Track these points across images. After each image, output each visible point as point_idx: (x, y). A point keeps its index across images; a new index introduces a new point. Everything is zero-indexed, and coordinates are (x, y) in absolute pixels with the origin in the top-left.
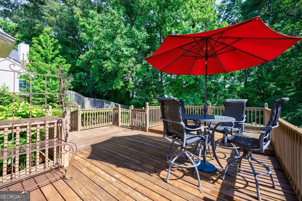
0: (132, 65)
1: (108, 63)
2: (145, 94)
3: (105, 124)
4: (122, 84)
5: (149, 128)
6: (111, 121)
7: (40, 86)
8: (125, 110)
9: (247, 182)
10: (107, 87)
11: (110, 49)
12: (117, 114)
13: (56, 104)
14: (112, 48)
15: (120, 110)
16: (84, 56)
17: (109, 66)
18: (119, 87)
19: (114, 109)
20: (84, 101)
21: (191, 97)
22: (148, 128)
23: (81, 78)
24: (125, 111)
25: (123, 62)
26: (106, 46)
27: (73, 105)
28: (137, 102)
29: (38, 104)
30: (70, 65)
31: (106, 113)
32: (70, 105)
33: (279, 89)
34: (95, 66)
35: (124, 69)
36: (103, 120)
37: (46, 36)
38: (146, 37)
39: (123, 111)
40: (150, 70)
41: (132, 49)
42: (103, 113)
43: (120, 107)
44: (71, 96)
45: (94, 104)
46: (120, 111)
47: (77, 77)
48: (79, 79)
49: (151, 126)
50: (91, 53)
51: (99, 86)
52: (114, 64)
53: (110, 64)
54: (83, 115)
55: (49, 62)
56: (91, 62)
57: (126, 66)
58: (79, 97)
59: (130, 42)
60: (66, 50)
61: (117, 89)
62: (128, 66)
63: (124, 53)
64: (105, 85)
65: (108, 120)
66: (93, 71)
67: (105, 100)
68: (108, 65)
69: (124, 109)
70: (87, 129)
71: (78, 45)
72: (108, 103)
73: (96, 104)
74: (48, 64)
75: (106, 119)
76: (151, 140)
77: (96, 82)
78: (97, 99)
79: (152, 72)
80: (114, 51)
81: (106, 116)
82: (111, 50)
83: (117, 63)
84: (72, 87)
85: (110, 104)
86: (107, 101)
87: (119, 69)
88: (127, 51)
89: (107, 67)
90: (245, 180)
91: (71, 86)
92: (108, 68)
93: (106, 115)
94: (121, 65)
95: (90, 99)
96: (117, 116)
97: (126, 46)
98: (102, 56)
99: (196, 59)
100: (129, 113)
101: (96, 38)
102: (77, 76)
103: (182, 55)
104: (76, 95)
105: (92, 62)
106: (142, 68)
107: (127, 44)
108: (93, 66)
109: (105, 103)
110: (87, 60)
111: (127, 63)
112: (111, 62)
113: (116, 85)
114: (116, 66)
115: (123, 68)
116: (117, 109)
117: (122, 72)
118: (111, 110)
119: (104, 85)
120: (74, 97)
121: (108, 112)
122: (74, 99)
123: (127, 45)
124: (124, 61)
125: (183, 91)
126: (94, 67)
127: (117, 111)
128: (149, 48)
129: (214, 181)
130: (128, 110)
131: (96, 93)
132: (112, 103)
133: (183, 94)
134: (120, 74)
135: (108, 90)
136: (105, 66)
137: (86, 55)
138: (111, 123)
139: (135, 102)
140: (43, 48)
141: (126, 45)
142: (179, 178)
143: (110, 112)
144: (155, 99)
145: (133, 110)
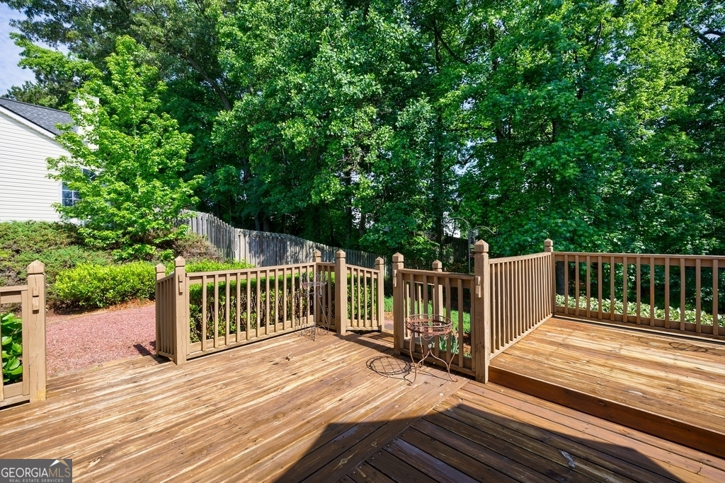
0: (368, 127)
1: (296, 125)
2: (403, 215)
3: (287, 323)
4: (336, 185)
5: (494, 366)
6: (312, 313)
7: (108, 197)
8: (361, 272)
10: (293, 199)
11: (301, 85)
12: (333, 285)
13: (154, 248)
14: (306, 84)
15: (345, 271)
16: (232, 113)
17: (299, 134)
18: (329, 197)
19: (319, 267)
20: (232, 239)
22: (487, 364)
23: (228, 181)
24: (360, 274)
25: (341, 119)
26: (291, 78)
27: (203, 250)
28: (380, 239)
29: (104, 249)
30: (190, 135)
31: (289, 280)
32: (194, 251)
34: (259, 141)
35: (344, 141)
36: (281, 308)
37: (123, 55)
39: (354, 273)
41: (368, 77)
42: (281, 283)
43: (343, 261)
44: (198, 225)
45: (258, 248)
46: (344, 274)
47: (220, 179)
48: (225, 184)
50: (247, 103)
51: (272, 199)
52: (314, 127)
53: (302, 126)
54: (196, 297)
55: (135, 131)
56: (250, 129)
57: (348, 130)
58: (218, 228)
59: (360, 57)
60: (192, 111)
61: (322, 201)
62: (356, 130)
63: (345, 89)
64: (289, 194)
65: (298, 306)
66: (256, 157)
67: (289, 236)
68: (296, 132)
69: (359, 268)
70: (214, 350)
71: (223, 98)
72: (296, 244)
73: (265, 246)
74: (132, 135)
75: (290, 303)
77: (264, 187)
78: (267, 233)
79: (424, 150)
80: (311, 92)
81: (290, 292)
82: (303, 88)
83: (320, 126)
84: (196, 198)
85: (302, 247)
86: (293, 237)
87: (327, 143)
88: (352, 85)
89: (293, 138)
91: (193, 196)
92: (295, 141)
93: (289, 288)
94: (334, 127)
95: (247, 232)
96: (331, 291)
97: (349, 70)
98: (279, 110)
100: (376, 280)
101: (260, 61)
102: (220, 177)
104: (210, 223)
105: (252, 129)
106: (394, 137)
107: (352, 62)
108: (254, 141)
109: (288, 243)
110: (239, 125)
111: (353, 122)
112: (304, 123)
113: (321, 192)
114: (320, 133)
115: (340, 138)
116: (332, 269)
117: (339, 149)
118: (310, 270)
119: (285, 196)
120: (205, 227)
121: (297, 280)
122: (206, 235)
123: (350, 66)
124: (344, 117)
126: (257, 143)
127: (333, 274)
128: (416, 76)
130: (373, 271)
131: (268, 219)
132: (310, 243)
134: (332, 156)
135: (296, 207)
136: (289, 133)
137: (238, 111)
138: (311, 320)
139: (373, 240)
140: (116, 90)
141: (348, 65)
143: (305, 280)
144: (422, 230)
145: (403, 274)
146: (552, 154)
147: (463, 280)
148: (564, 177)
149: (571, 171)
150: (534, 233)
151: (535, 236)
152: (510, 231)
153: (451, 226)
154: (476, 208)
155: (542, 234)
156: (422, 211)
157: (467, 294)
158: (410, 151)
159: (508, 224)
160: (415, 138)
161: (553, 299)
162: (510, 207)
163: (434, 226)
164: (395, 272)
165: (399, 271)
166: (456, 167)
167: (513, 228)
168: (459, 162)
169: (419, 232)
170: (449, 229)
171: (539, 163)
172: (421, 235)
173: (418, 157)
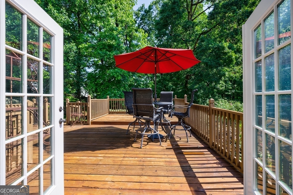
5: (92, 121)
9: (180, 137)
21: (119, 92)
22: (90, 121)
33: (174, 87)
38: (68, 22)
40: (70, 60)
49: (93, 119)
76: (102, 130)
90: (179, 137)
99: (145, 61)
103: (137, 57)
125: (109, 85)
128: (70, 35)
129: (166, 141)
133: (110, 88)
142: (146, 145)
144: (71, 93)
145: (69, 104)
146: (115, 72)
147: (85, 104)
148: (118, 79)
149: (119, 78)
150: (110, 95)
151: (110, 96)
152: (104, 94)
153: (84, 92)
154: (93, 86)
155: (112, 95)
156: (71, 86)
157: (86, 106)
158: (67, 62)
159: (103, 92)
160: (69, 58)
161: (109, 110)
162: (104, 87)
163: (77, 92)
164: (67, 103)
165: (68, 103)
166: (87, 68)
167: (104, 93)
168: (87, 66)
169: (69, 95)
170: (83, 93)
171: (111, 74)
172: (70, 96)
173: (70, 65)
